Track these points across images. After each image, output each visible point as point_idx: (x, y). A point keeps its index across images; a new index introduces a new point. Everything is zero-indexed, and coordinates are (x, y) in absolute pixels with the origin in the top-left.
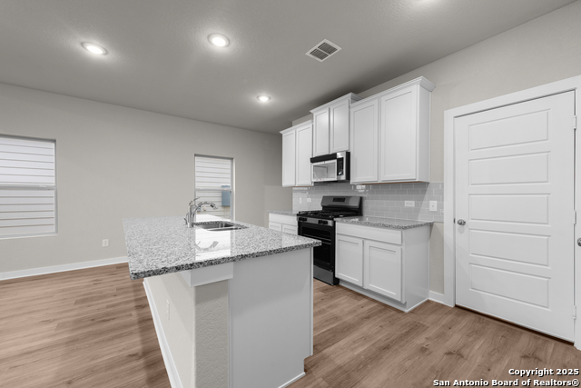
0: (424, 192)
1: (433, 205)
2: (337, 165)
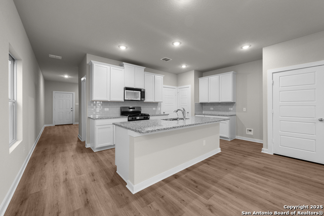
0: (157, 105)
1: (159, 109)
2: (141, 94)
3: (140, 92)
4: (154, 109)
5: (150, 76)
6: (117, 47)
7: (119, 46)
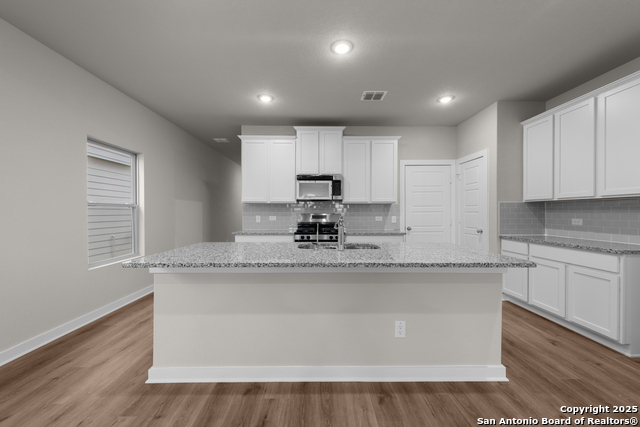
0: (388, 211)
1: (394, 219)
2: (333, 186)
3: (330, 183)
4: (379, 219)
5: (359, 144)
6: (255, 98)
7: (258, 96)
